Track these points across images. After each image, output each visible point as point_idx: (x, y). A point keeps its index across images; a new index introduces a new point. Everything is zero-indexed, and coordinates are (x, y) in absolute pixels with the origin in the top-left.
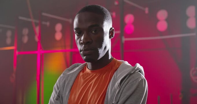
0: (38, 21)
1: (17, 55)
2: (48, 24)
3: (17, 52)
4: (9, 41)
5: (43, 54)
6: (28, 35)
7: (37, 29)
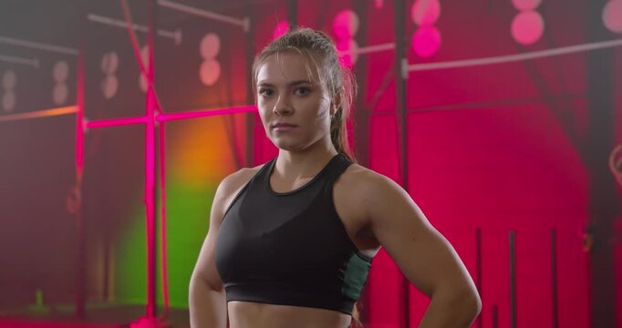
0: (145, 29)
1: (85, 129)
2: (178, 36)
3: (85, 122)
4: (61, 93)
5: (162, 124)
6: (118, 74)
7: (145, 55)
